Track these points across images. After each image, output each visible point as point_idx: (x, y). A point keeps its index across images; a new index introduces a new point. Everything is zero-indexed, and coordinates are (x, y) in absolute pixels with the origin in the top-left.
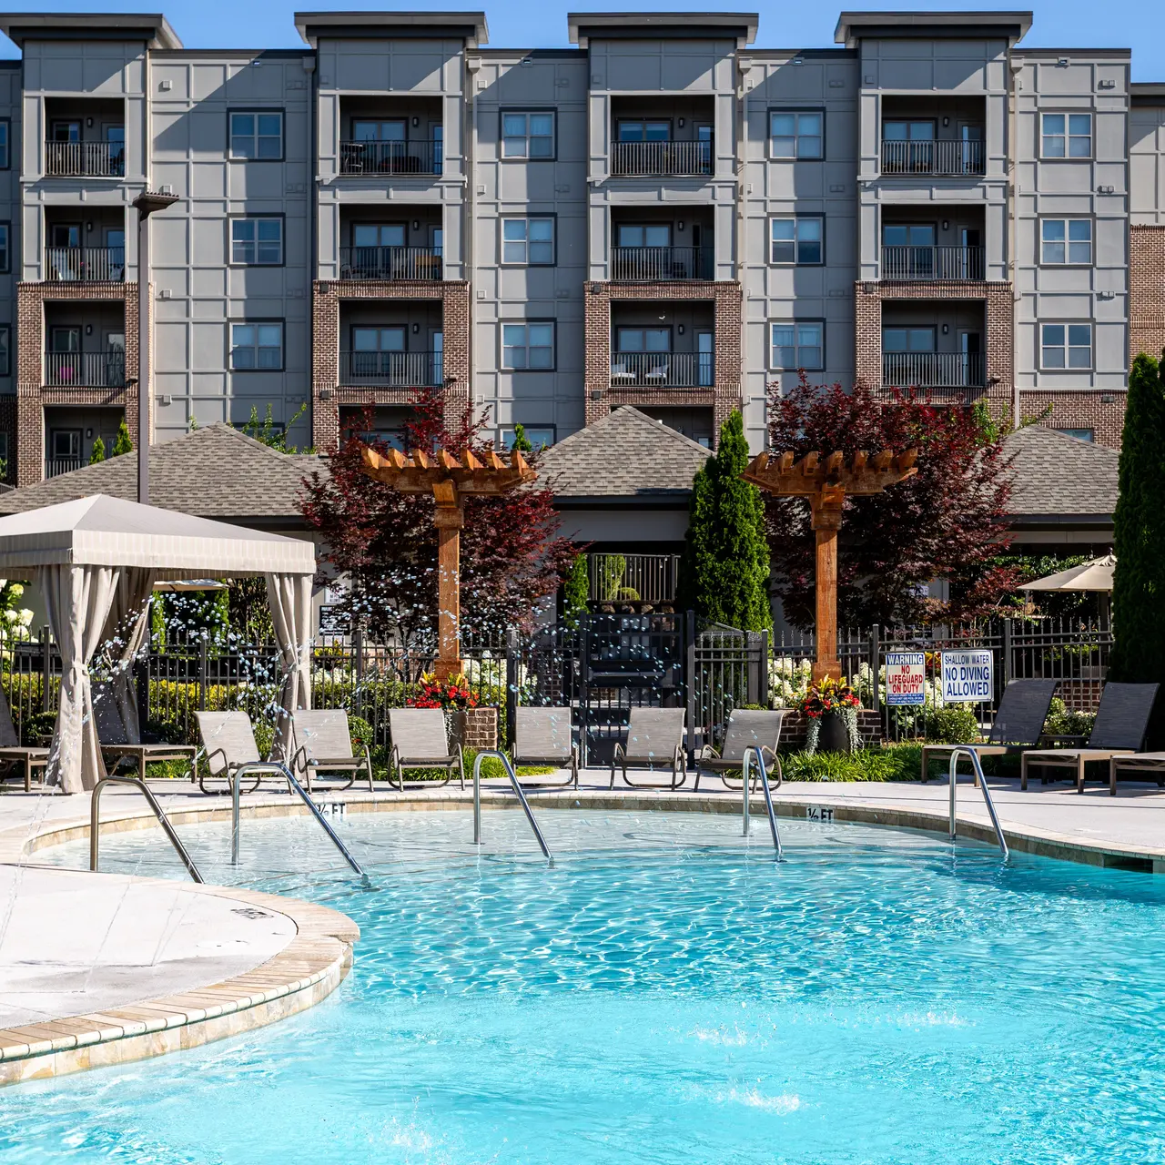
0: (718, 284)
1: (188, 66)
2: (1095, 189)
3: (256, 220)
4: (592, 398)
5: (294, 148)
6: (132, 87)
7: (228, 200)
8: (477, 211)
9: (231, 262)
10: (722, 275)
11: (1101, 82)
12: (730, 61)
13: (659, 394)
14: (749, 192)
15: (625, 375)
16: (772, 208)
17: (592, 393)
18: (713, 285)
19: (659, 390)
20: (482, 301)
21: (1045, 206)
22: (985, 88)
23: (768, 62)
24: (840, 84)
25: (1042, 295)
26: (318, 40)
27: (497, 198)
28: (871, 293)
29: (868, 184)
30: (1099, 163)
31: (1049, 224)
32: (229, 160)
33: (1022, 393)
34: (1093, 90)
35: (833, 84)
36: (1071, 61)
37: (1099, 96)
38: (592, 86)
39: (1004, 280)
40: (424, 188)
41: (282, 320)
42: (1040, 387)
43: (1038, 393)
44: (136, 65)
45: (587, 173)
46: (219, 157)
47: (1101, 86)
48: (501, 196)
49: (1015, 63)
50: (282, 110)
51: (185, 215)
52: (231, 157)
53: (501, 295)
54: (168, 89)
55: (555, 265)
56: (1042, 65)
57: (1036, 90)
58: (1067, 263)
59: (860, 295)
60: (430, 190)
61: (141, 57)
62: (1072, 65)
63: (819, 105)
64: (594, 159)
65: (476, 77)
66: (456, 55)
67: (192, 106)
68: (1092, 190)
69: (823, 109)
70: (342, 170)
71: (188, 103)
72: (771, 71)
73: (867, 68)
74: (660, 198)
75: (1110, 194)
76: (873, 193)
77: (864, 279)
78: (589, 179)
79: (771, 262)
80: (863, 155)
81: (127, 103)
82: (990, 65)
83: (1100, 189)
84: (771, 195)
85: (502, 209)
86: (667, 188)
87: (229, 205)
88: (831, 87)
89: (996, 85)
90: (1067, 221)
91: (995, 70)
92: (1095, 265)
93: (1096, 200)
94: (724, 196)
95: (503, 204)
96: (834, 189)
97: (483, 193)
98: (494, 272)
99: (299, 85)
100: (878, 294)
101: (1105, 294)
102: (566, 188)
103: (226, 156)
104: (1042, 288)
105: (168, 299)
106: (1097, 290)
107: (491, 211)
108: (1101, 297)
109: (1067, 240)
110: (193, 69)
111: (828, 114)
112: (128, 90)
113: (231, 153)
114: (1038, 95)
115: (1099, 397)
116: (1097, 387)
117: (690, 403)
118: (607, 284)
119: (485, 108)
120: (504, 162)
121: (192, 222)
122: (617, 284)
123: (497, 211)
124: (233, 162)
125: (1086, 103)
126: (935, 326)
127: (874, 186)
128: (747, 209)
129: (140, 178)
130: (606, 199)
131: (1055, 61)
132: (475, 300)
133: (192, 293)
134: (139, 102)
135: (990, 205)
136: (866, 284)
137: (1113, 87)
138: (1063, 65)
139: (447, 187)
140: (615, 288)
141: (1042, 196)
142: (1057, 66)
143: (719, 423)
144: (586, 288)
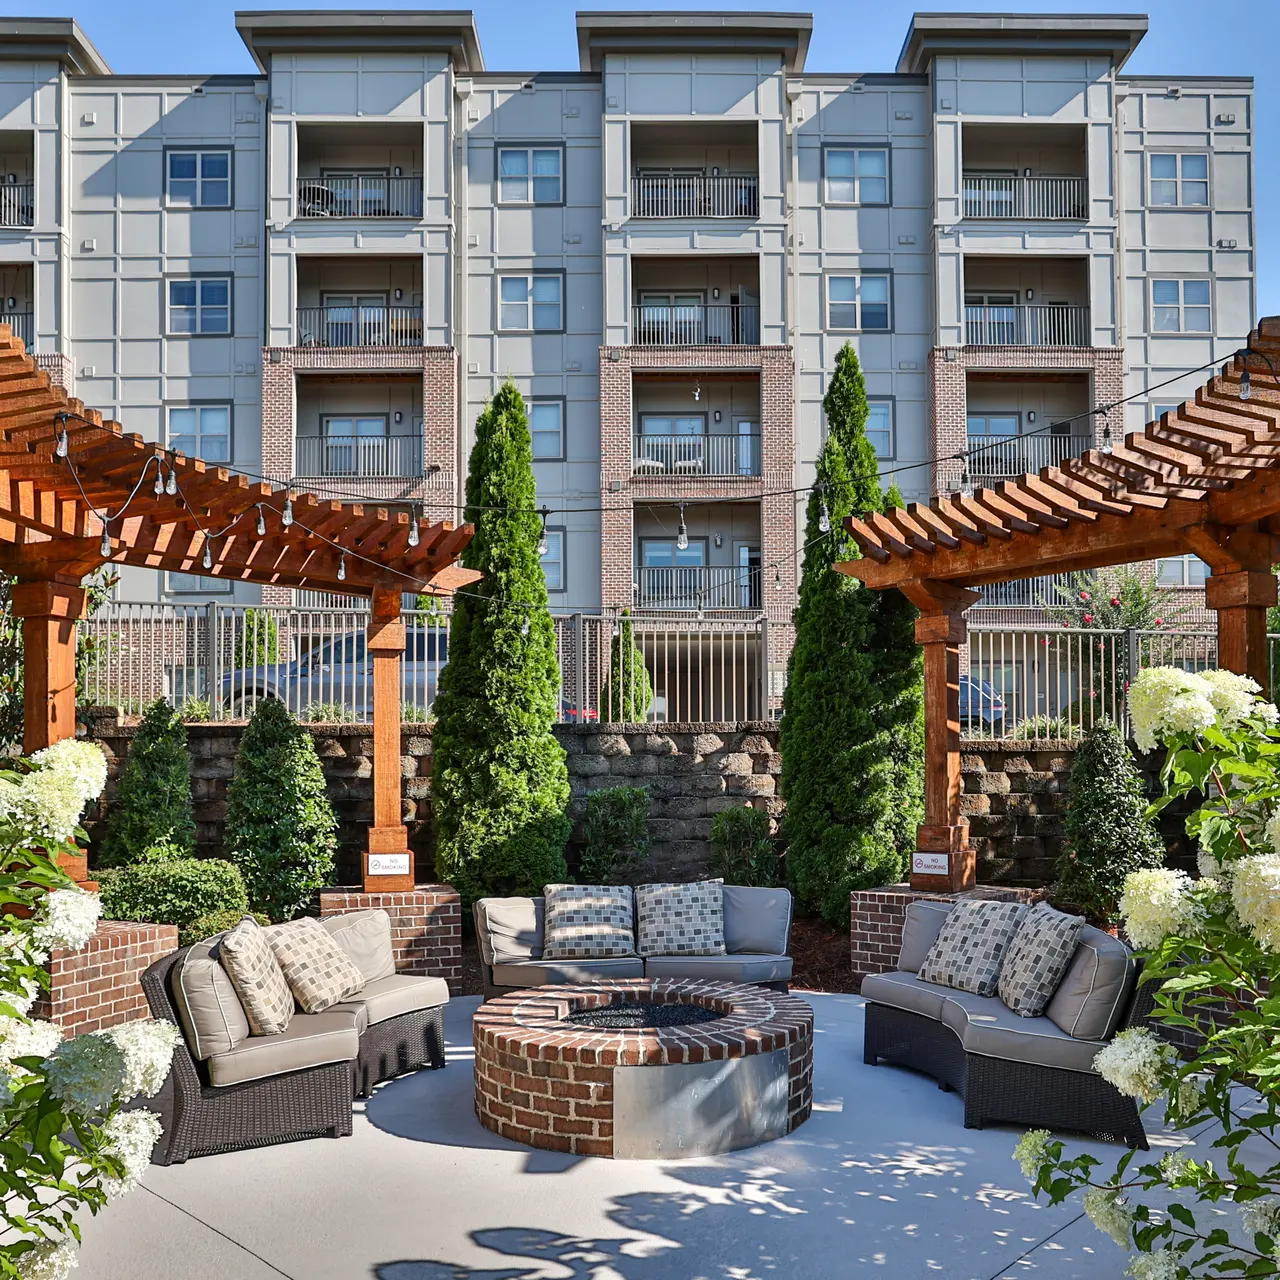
0: (766, 349)
1: (116, 95)
2: (1214, 244)
3: (198, 281)
4: (610, 490)
5: (245, 194)
6: (44, 117)
7: (164, 257)
8: (468, 267)
9: (168, 332)
10: (769, 338)
11: (1219, 117)
12: (777, 80)
13: (694, 485)
14: (801, 244)
15: (651, 463)
16: (828, 262)
17: (610, 484)
18: (759, 349)
19: (693, 480)
20: (474, 376)
21: (1155, 264)
22: (1086, 115)
23: (822, 89)
24: (908, 115)
25: (1153, 369)
26: (271, 55)
27: (492, 251)
28: (952, 360)
29: (947, 229)
30: (1217, 213)
31: (1164, 288)
32: (165, 209)
34: (1209, 126)
35: (898, 115)
36: (1183, 91)
37: (1216, 134)
38: (607, 109)
39: (1113, 347)
40: (403, 233)
41: (230, 402)
44: (50, 90)
45: (601, 216)
46: (153, 204)
47: (1219, 121)
48: (497, 249)
49: (1120, 90)
50: (231, 147)
51: (112, 275)
52: (168, 204)
53: (497, 369)
54: (92, 123)
55: (564, 331)
56: (1148, 95)
57: (1142, 126)
58: (1182, 332)
59: (939, 363)
60: (408, 236)
61: (56, 80)
62: (1184, 95)
63: (883, 140)
64: (610, 198)
65: (466, 104)
66: (441, 73)
67: (122, 144)
68: (1211, 245)
69: (888, 145)
70: (299, 211)
71: (115, 140)
72: (825, 101)
73: (943, 90)
74: (693, 247)
75: (1232, 249)
76: (952, 240)
77: (943, 343)
78: (604, 222)
79: (828, 328)
80: (940, 194)
81: (38, 136)
82: (1091, 88)
83: (1220, 243)
84: (827, 247)
85: (498, 264)
86: (701, 232)
87: (166, 263)
88: (898, 119)
89: (1099, 112)
90: (1181, 281)
91: (1098, 94)
92: (1215, 333)
93: (1216, 256)
94: (770, 243)
95: (499, 258)
96: (903, 240)
97: (475, 245)
98: (489, 340)
99: (251, 118)
100: (962, 362)
102: (577, 239)
103: (162, 203)
104: (1154, 362)
105: (90, 378)
107: (485, 267)
109: (1182, 305)
110: (121, 98)
111: (894, 152)
112: (38, 120)
113: (168, 198)
114: (1144, 131)
117: (732, 495)
118: (628, 349)
119: (476, 143)
120: (502, 207)
121: (120, 283)
122: (640, 349)
123: (492, 266)
124: (170, 210)
125: (1201, 141)
126: (1019, 414)
127: (954, 233)
128: (798, 264)
129: (54, 228)
130: (625, 246)
131: (1164, 91)
132: (465, 375)
133: (120, 370)
134: (53, 136)
135: (1095, 255)
136: (946, 350)
137: (1233, 122)
138: (1173, 94)
139: (430, 232)
140: (637, 354)
141: (1151, 251)
142: (1166, 96)
143: (768, 520)
144: (602, 354)
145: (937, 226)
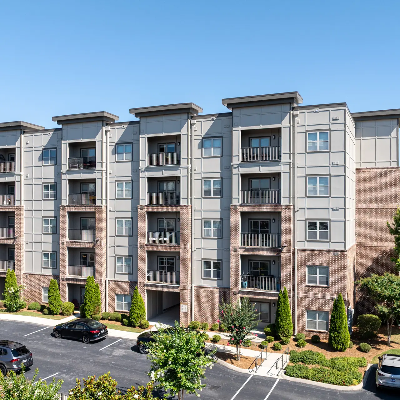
0: (182, 206)
2: (331, 164)
3: (49, 185)
4: (140, 248)
8: (109, 180)
10: (183, 202)
11: (333, 118)
14: (195, 170)
16: (203, 176)
17: (140, 246)
18: (180, 206)
20: (110, 211)
21: (309, 171)
22: (281, 124)
23: (202, 120)
25: (307, 209)
26: (62, 125)
28: (236, 209)
29: (235, 166)
30: (332, 152)
31: (311, 178)
32: (42, 165)
33: (298, 250)
34: (329, 122)
37: (332, 124)
38: (141, 133)
39: (289, 204)
42: (307, 248)
43: (305, 250)
45: (139, 166)
47: (333, 120)
48: (116, 174)
49: (295, 113)
50: (56, 148)
53: (116, 209)
56: (307, 112)
57: (305, 123)
58: (318, 195)
59: (232, 210)
62: (320, 111)
65: (108, 133)
68: (329, 164)
69: (222, 137)
70: (69, 167)
73: (235, 119)
75: (337, 165)
76: (237, 169)
77: (234, 203)
78: (140, 168)
83: (333, 163)
84: (203, 171)
85: (116, 179)
86: (165, 170)
88: (225, 128)
89: (286, 123)
90: (318, 177)
92: (330, 196)
93: (331, 168)
94: (184, 173)
95: (117, 177)
97: (111, 174)
100: (239, 210)
101: (334, 209)
102: (135, 171)
104: (308, 206)
106: (331, 206)
107: (113, 180)
108: (333, 210)
109: (318, 186)
111: (224, 139)
112: (16, 145)
114: (306, 125)
115: (332, 253)
116: (331, 248)
117: (172, 250)
118: (146, 206)
119: (111, 144)
120: (117, 162)
122: (149, 206)
125: (326, 127)
127: (238, 167)
130: (145, 175)
131: (313, 110)
132: (108, 211)
134: (19, 148)
135: (283, 172)
136: (234, 206)
137: (338, 119)
138: (316, 112)
139: (97, 172)
140: (147, 208)
141: (307, 167)
142: (314, 112)
143: (182, 259)
144: (138, 207)
145: (232, 165)
